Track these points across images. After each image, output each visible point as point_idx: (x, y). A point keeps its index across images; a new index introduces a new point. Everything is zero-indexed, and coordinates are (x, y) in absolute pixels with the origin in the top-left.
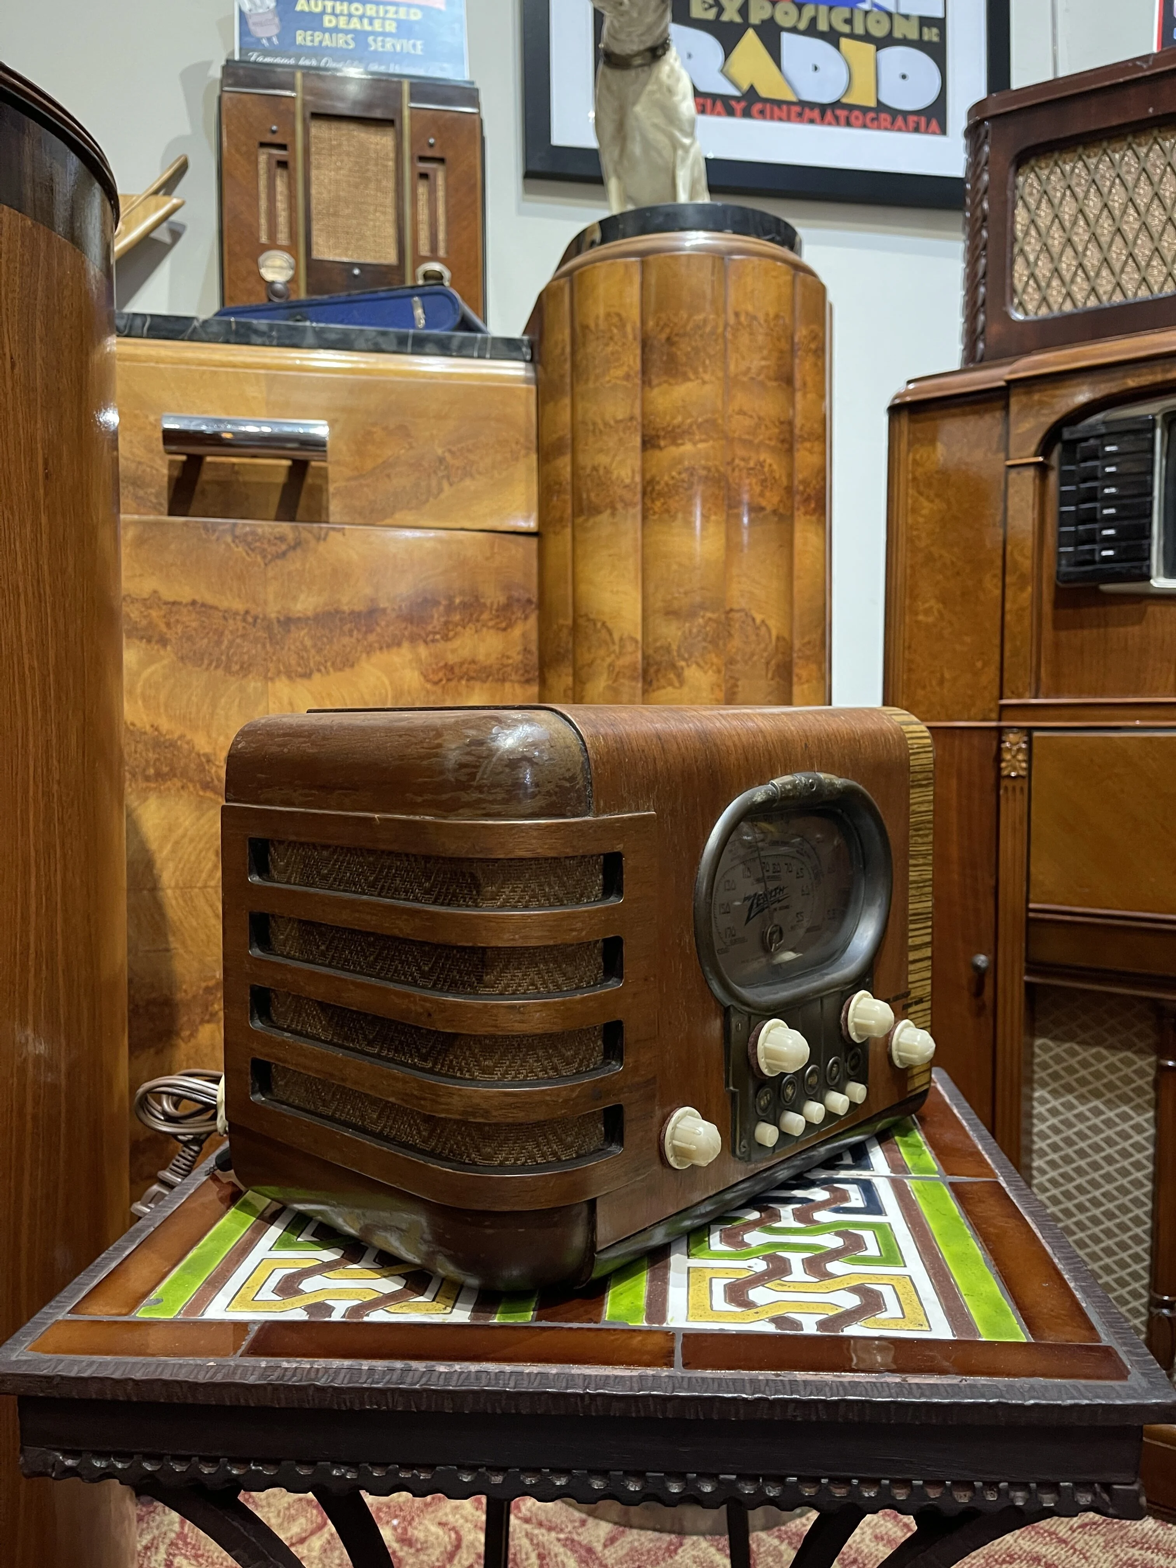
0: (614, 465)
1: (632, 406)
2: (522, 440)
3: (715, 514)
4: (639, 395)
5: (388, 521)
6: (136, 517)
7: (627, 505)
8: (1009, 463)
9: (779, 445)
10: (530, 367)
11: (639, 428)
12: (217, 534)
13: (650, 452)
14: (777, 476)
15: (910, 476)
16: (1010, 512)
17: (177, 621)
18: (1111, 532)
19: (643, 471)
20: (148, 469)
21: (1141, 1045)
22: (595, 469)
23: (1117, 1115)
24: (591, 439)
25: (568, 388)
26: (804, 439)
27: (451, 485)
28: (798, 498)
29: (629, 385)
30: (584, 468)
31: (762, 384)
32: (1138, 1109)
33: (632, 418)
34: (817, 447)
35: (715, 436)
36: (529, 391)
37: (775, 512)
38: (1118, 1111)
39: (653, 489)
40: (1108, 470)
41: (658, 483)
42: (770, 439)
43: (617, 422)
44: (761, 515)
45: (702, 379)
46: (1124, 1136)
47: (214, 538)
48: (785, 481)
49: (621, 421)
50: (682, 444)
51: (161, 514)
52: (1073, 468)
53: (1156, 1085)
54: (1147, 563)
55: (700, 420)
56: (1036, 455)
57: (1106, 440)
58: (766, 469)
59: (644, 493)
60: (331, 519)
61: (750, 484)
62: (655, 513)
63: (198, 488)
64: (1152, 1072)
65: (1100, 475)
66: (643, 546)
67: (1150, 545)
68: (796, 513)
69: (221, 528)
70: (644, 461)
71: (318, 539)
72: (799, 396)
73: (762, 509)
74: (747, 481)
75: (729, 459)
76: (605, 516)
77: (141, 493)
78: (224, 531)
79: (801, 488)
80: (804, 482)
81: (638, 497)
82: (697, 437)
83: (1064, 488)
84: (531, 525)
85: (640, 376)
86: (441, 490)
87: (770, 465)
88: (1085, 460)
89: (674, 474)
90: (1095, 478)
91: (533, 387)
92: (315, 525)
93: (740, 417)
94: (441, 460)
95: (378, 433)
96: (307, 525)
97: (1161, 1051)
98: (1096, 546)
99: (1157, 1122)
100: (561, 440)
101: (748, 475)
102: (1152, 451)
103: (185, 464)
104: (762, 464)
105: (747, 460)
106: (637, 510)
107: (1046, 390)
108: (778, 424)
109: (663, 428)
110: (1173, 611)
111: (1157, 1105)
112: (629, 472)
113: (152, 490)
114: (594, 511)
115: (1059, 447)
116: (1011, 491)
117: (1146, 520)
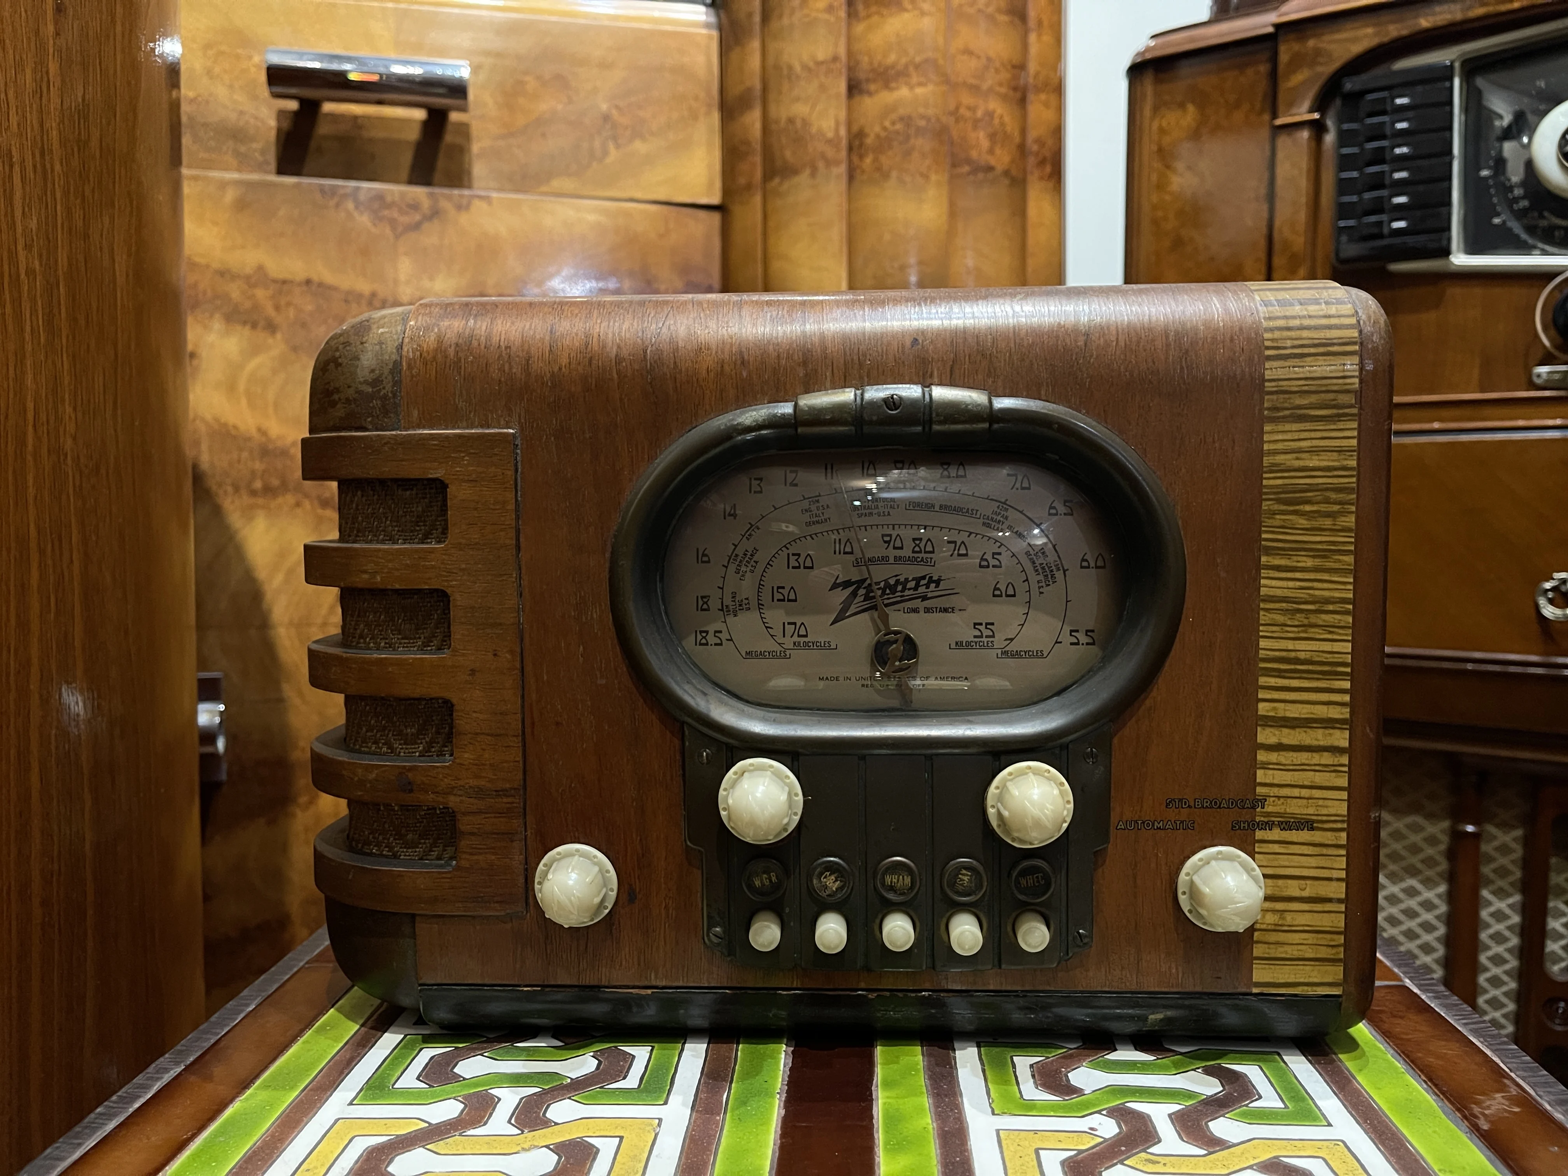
0: (814, 116)
2: (702, 95)
3: (936, 173)
4: (844, 31)
5: (544, 189)
6: (235, 176)
7: (829, 163)
8: (1279, 122)
9: (1011, 93)
10: (711, 11)
11: (844, 70)
12: (336, 200)
13: (857, 99)
14: (1009, 129)
15: (1155, 148)
16: (1279, 182)
17: (289, 304)
18: (1403, 199)
19: (849, 123)
20: (252, 121)
21: (1432, 808)
22: (791, 121)
23: (1403, 890)
24: (786, 85)
25: (757, 28)
26: (1038, 90)
27: (618, 147)
28: (1032, 161)
30: (777, 122)
31: (991, 18)
33: (835, 59)
34: (1052, 100)
35: (935, 78)
36: (710, 37)
37: (1006, 173)
38: (1404, 885)
39: (861, 145)
40: (1399, 126)
41: (867, 135)
42: (1001, 84)
43: (819, 64)
44: (990, 176)
45: (921, 9)
46: (1411, 914)
47: (332, 203)
48: (1017, 139)
49: (822, 63)
50: (897, 88)
51: (267, 172)
52: (1354, 126)
53: (1451, 855)
54: (1446, 234)
55: (918, 59)
56: (1311, 111)
57: (1396, 92)
58: (996, 121)
59: (850, 149)
60: (475, 185)
61: (978, 139)
62: (863, 172)
63: (313, 144)
64: (1445, 839)
65: (1388, 133)
66: (850, 213)
67: (1449, 214)
68: (1030, 178)
69: (342, 191)
70: (850, 109)
71: (459, 208)
72: (1033, 38)
73: (990, 169)
74: (973, 135)
75: (952, 107)
76: (803, 178)
77: (243, 149)
78: (346, 196)
79: (1035, 148)
80: (1039, 141)
81: (844, 154)
82: (915, 79)
83: (1344, 151)
84: (716, 200)
85: (844, 8)
86: (606, 153)
87: (1001, 117)
88: (1371, 115)
89: (887, 124)
90: (1383, 137)
91: (715, 33)
92: (456, 192)
93: (965, 57)
94: (606, 118)
95: (531, 83)
96: (446, 191)
97: (1458, 815)
98: (1384, 217)
99: (1451, 897)
100: (749, 90)
101: (975, 127)
102: (1450, 103)
103: (296, 114)
104: (990, 115)
105: (972, 109)
106: (842, 169)
107: (1322, 34)
108: (1009, 67)
109: (873, 70)
110: (1477, 291)
111: (1451, 878)
112: (832, 123)
113: (254, 145)
114: (789, 171)
115: (1338, 102)
116: (1280, 155)
117: (1446, 184)
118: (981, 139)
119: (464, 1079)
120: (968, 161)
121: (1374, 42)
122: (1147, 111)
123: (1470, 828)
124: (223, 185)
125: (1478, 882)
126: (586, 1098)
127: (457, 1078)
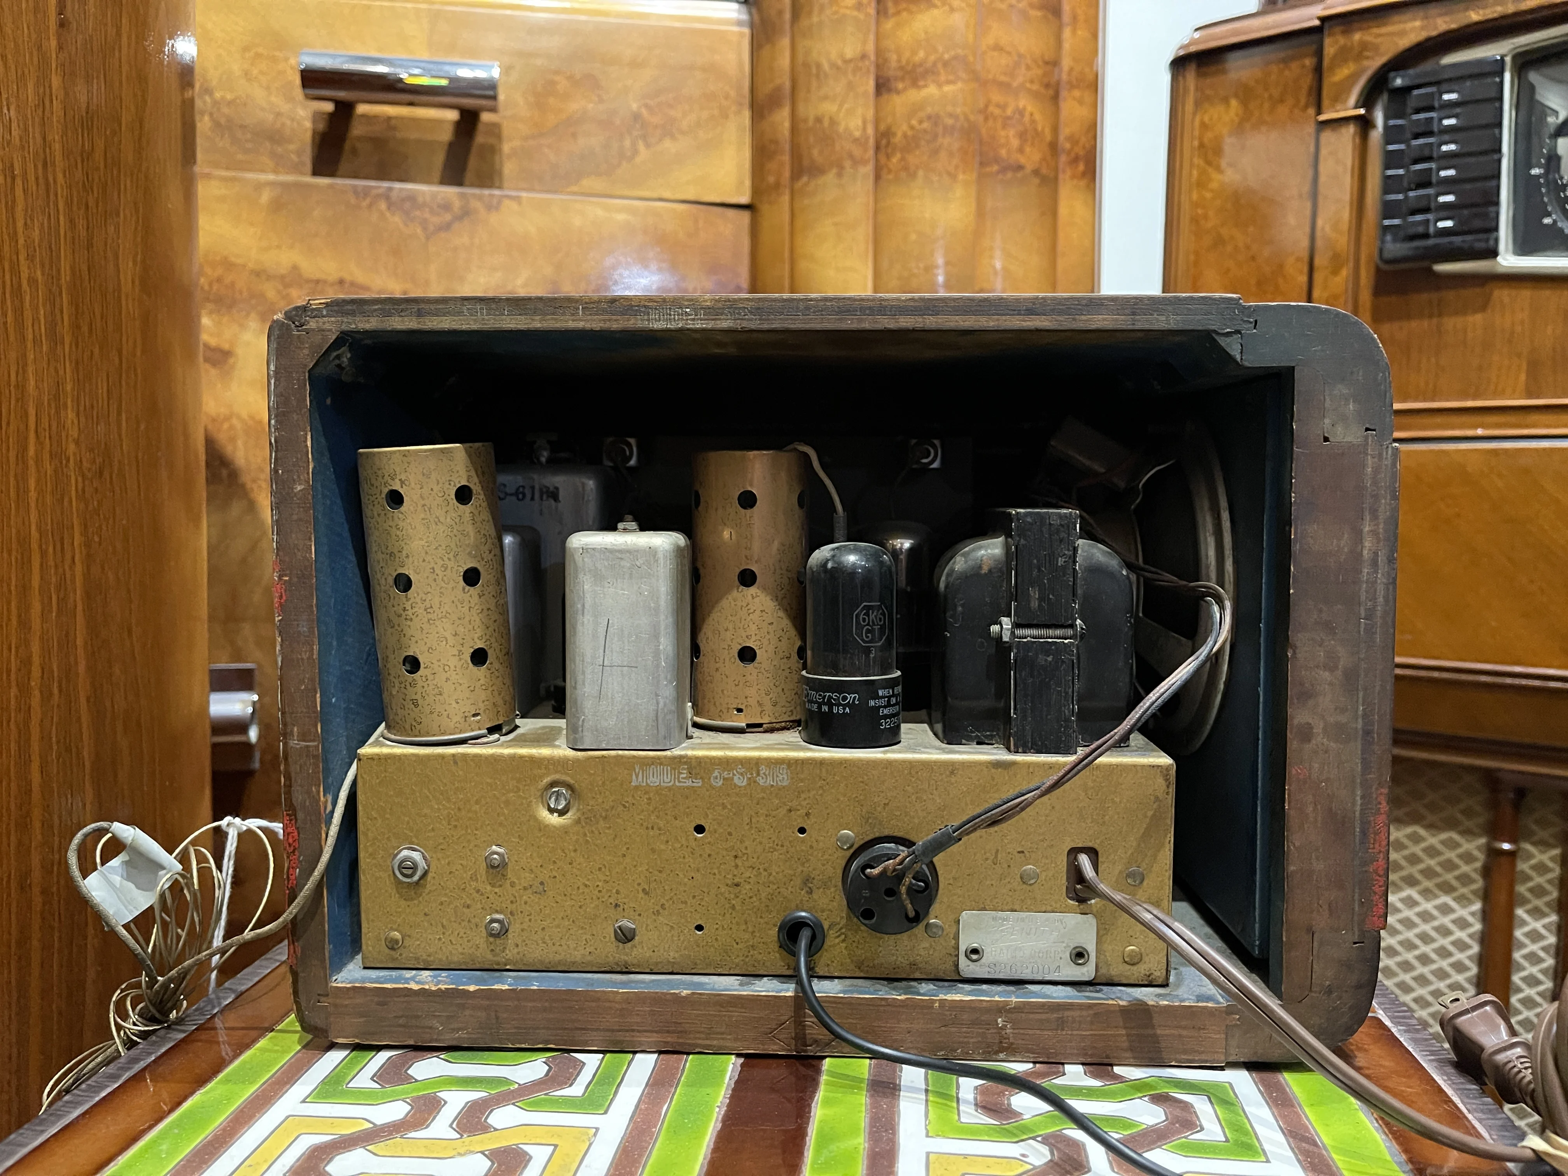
0: (841, 115)
1: (864, 42)
2: (733, 93)
3: (964, 173)
4: (873, 28)
5: (575, 188)
6: (271, 177)
7: (856, 162)
8: (1322, 118)
9: (1043, 90)
10: (744, 8)
11: (873, 69)
12: (368, 201)
13: (885, 97)
14: (1040, 128)
15: (1196, 143)
16: (1322, 179)
18: (1450, 198)
19: (877, 121)
20: (288, 122)
21: (1468, 824)
22: (819, 120)
23: (1436, 907)
24: (814, 84)
25: (787, 26)
26: (1072, 86)
27: (648, 146)
28: (1063, 158)
29: (861, 16)
30: (806, 121)
31: (1024, 14)
32: (1462, 900)
33: (864, 57)
34: (1088, 97)
35: (964, 75)
36: (741, 34)
37: (1036, 172)
38: (1438, 902)
39: (888, 143)
40: (1446, 122)
41: (894, 134)
42: (1032, 82)
43: (847, 62)
44: (1019, 175)
46: (1444, 932)
47: (365, 204)
48: (1048, 136)
49: (851, 61)
50: (926, 86)
51: (302, 174)
52: (1400, 122)
53: (1487, 872)
54: (1495, 234)
55: (946, 56)
56: (1356, 107)
57: (1445, 87)
58: (1027, 119)
59: (878, 148)
60: (506, 184)
61: (1007, 137)
62: (890, 171)
63: (347, 146)
64: (1481, 857)
65: (1436, 129)
66: (876, 213)
67: (1497, 214)
68: (1061, 176)
69: (374, 192)
70: (877, 109)
71: (489, 208)
72: (1067, 33)
73: (1020, 168)
74: (1003, 133)
75: (981, 105)
76: (830, 177)
77: (280, 150)
78: (378, 196)
79: (1068, 146)
80: (1071, 139)
81: (871, 152)
82: (943, 78)
83: (1391, 147)
84: (744, 199)
85: (873, 4)
86: (636, 152)
87: (1032, 115)
88: (1418, 111)
89: (914, 122)
90: (1430, 134)
91: (746, 31)
92: (486, 192)
93: (996, 54)
94: (637, 117)
95: (563, 84)
96: (477, 191)
97: (1495, 831)
98: (1430, 216)
99: (1485, 916)
100: (778, 89)
101: (1004, 127)
102: (1501, 99)
103: (332, 116)
104: (1021, 113)
105: (1003, 107)
106: (868, 169)
107: (1369, 27)
108: (1041, 63)
109: (901, 68)
110: (1526, 294)
111: (1486, 896)
112: (860, 123)
113: (292, 147)
114: (817, 171)
115: (1385, 97)
116: (1324, 152)
117: (1494, 183)
118: (1010, 138)
119: (416, 1081)
120: (997, 160)
121: (1423, 35)
122: (1190, 106)
123: (1506, 846)
124: (259, 187)
125: (1513, 901)
126: (530, 1104)
127: (409, 1079)
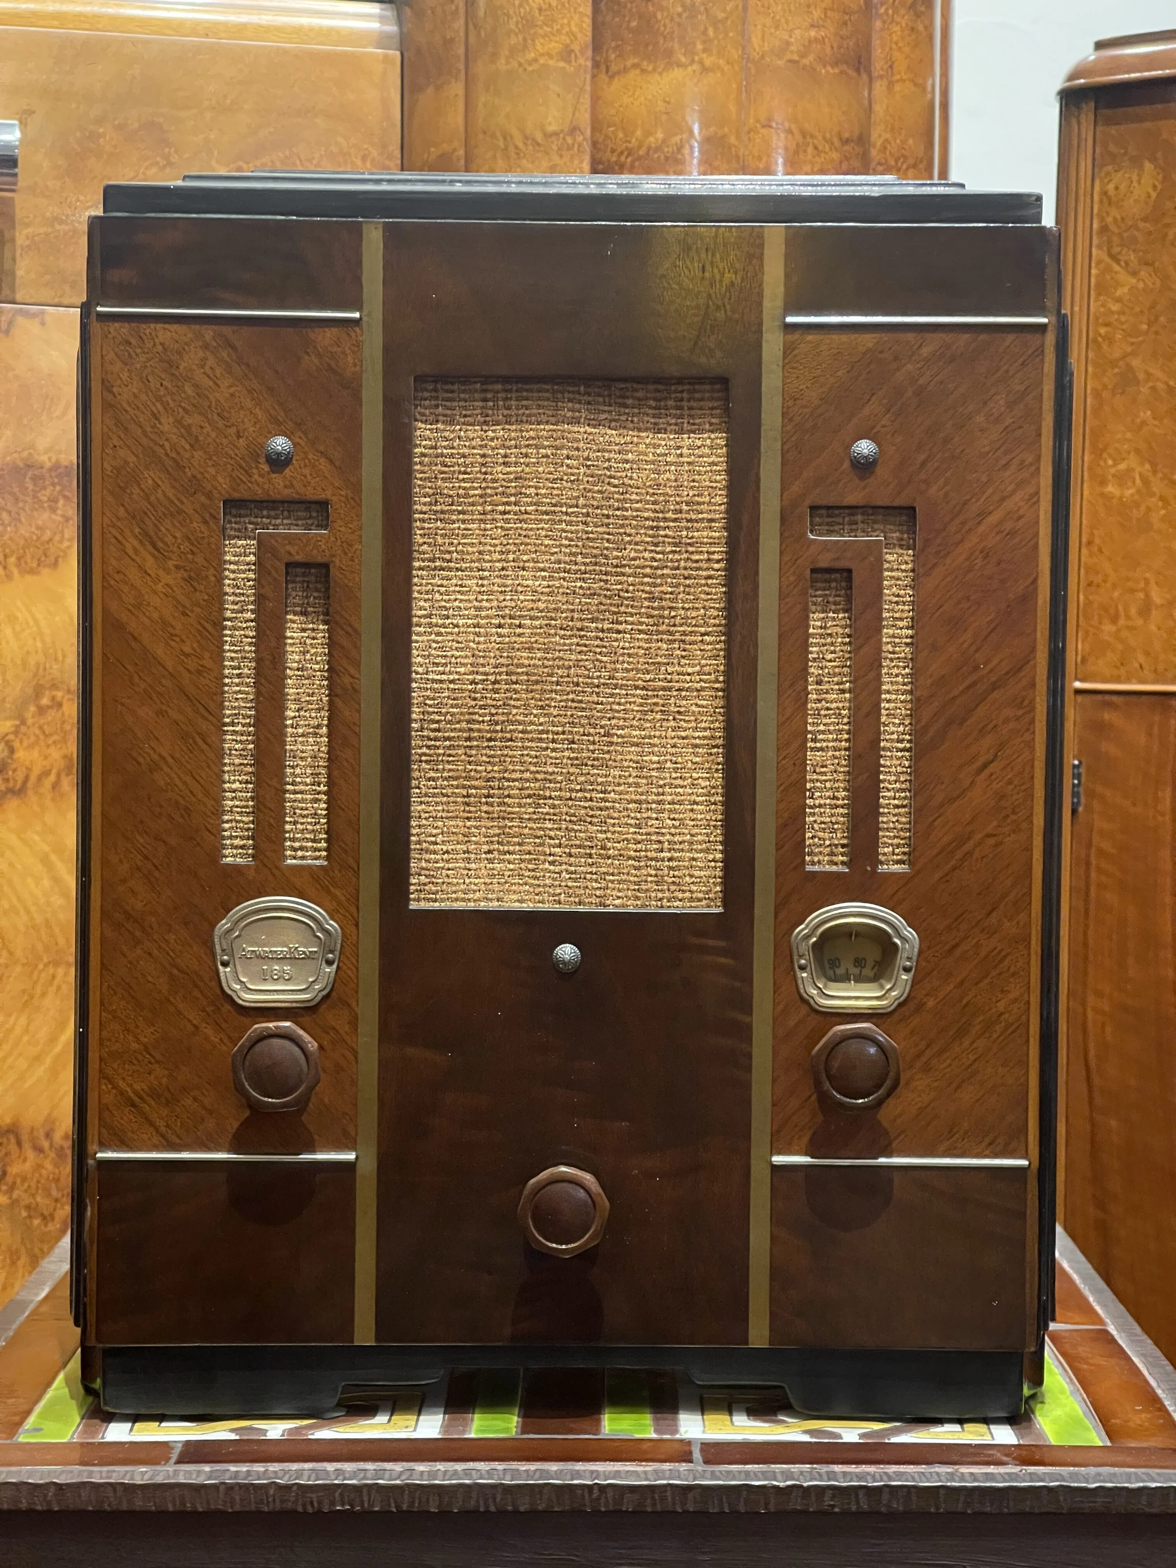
1: (575, 108)
4: (588, 88)
11: (587, 147)
15: (1096, 225)
25: (459, 67)
29: (570, 69)
31: (809, 73)
33: (574, 130)
36: (386, 59)
43: (548, 136)
45: (701, 62)
49: (556, 134)
60: (19, 296)
72: (880, 91)
85: (590, 53)
91: (394, 54)
95: (109, 136)
122: (1086, 167)
